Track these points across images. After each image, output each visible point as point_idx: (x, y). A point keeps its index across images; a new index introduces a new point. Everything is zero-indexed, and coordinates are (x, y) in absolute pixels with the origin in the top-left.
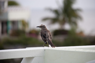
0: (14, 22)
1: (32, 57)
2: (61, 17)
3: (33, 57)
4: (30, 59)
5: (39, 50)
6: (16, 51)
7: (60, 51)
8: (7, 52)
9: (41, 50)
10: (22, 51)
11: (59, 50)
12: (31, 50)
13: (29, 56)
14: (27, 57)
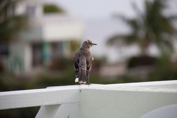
0: (56, 45)
1: (56, 104)
2: (142, 33)
3: (59, 103)
4: (52, 108)
5: (70, 90)
6: (25, 93)
7: (108, 91)
8: (8, 96)
9: (73, 90)
10: (37, 93)
11: (107, 89)
12: (54, 91)
13: (50, 103)
14: (47, 104)
